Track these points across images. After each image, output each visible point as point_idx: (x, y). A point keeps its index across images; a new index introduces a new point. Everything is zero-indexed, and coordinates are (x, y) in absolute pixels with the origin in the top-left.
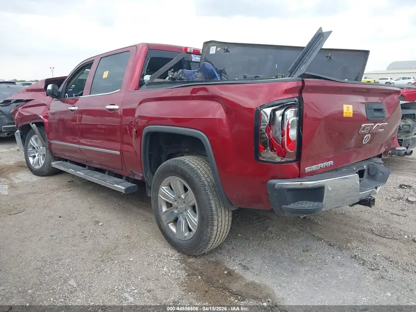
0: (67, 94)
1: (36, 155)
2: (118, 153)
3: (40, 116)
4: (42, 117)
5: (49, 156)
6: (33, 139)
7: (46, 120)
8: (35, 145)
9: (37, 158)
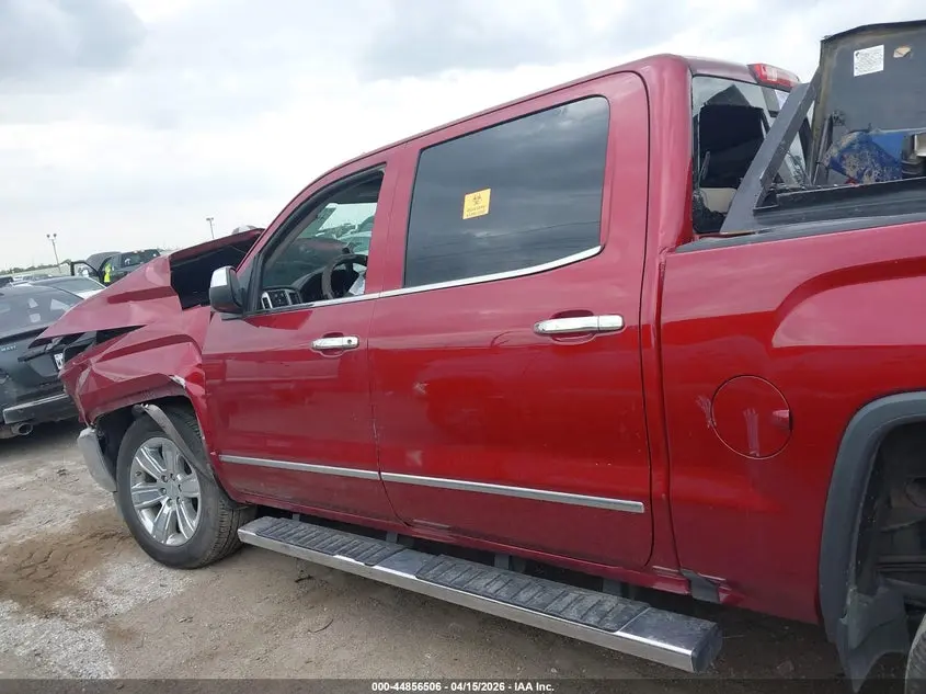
0: (266, 295)
1: (164, 503)
2: (637, 506)
3: (176, 378)
4: (183, 382)
5: (215, 504)
6: (145, 450)
7: (197, 390)
8: (156, 469)
9: (166, 510)
